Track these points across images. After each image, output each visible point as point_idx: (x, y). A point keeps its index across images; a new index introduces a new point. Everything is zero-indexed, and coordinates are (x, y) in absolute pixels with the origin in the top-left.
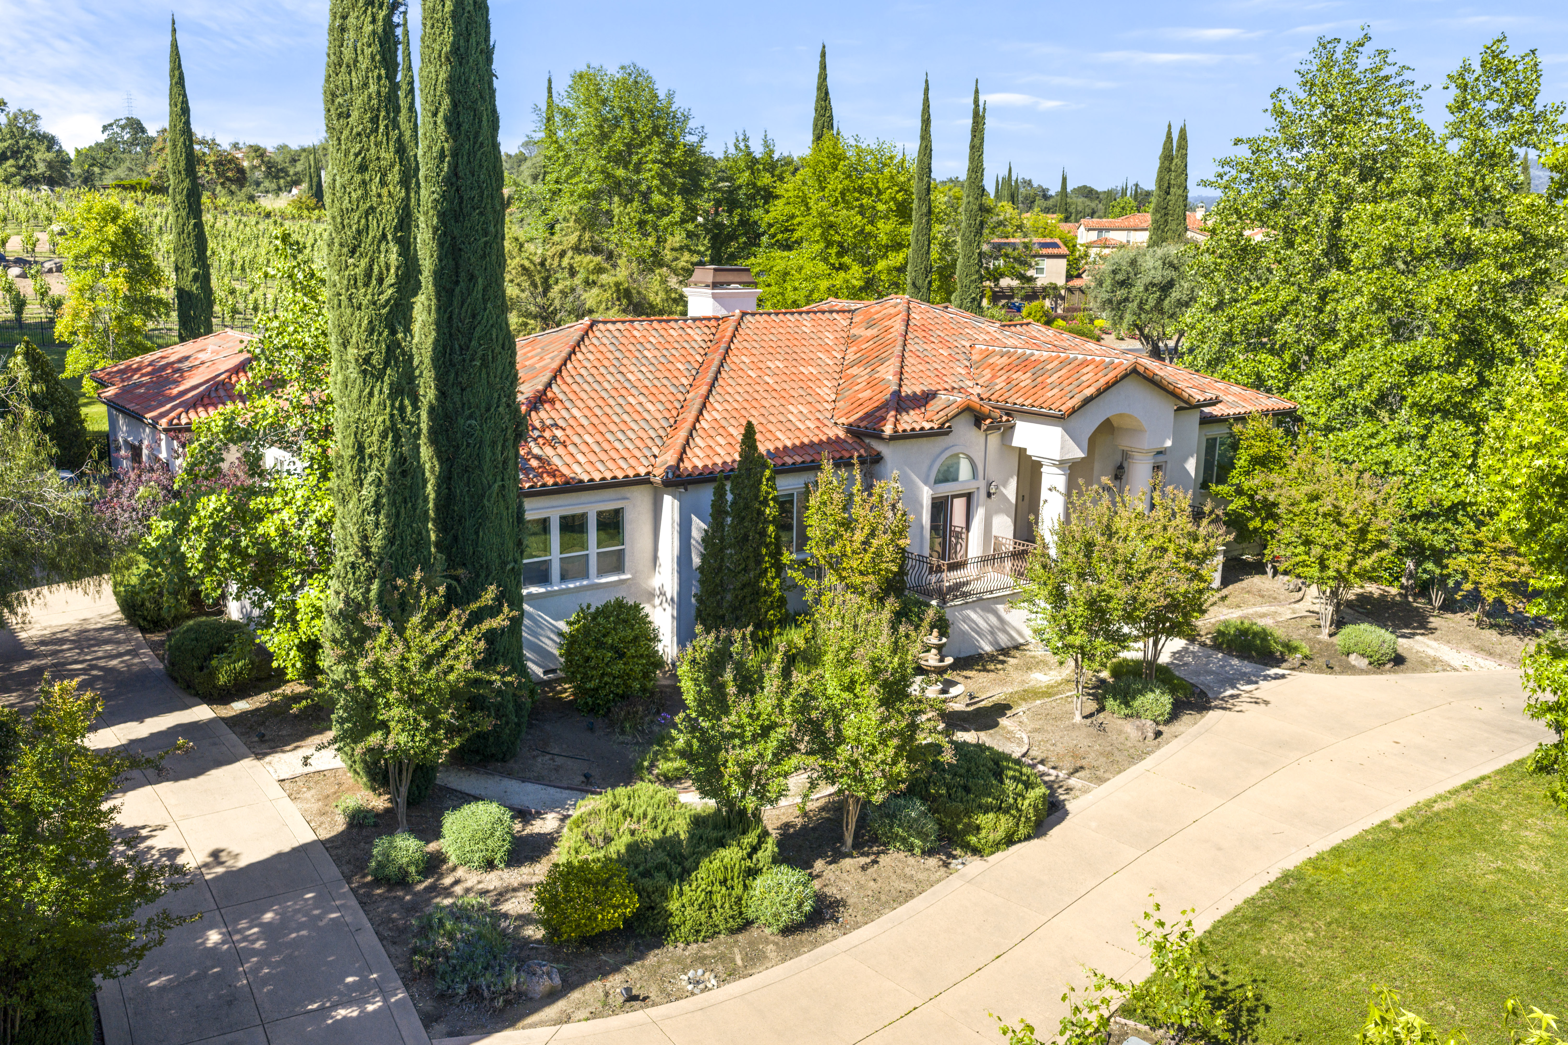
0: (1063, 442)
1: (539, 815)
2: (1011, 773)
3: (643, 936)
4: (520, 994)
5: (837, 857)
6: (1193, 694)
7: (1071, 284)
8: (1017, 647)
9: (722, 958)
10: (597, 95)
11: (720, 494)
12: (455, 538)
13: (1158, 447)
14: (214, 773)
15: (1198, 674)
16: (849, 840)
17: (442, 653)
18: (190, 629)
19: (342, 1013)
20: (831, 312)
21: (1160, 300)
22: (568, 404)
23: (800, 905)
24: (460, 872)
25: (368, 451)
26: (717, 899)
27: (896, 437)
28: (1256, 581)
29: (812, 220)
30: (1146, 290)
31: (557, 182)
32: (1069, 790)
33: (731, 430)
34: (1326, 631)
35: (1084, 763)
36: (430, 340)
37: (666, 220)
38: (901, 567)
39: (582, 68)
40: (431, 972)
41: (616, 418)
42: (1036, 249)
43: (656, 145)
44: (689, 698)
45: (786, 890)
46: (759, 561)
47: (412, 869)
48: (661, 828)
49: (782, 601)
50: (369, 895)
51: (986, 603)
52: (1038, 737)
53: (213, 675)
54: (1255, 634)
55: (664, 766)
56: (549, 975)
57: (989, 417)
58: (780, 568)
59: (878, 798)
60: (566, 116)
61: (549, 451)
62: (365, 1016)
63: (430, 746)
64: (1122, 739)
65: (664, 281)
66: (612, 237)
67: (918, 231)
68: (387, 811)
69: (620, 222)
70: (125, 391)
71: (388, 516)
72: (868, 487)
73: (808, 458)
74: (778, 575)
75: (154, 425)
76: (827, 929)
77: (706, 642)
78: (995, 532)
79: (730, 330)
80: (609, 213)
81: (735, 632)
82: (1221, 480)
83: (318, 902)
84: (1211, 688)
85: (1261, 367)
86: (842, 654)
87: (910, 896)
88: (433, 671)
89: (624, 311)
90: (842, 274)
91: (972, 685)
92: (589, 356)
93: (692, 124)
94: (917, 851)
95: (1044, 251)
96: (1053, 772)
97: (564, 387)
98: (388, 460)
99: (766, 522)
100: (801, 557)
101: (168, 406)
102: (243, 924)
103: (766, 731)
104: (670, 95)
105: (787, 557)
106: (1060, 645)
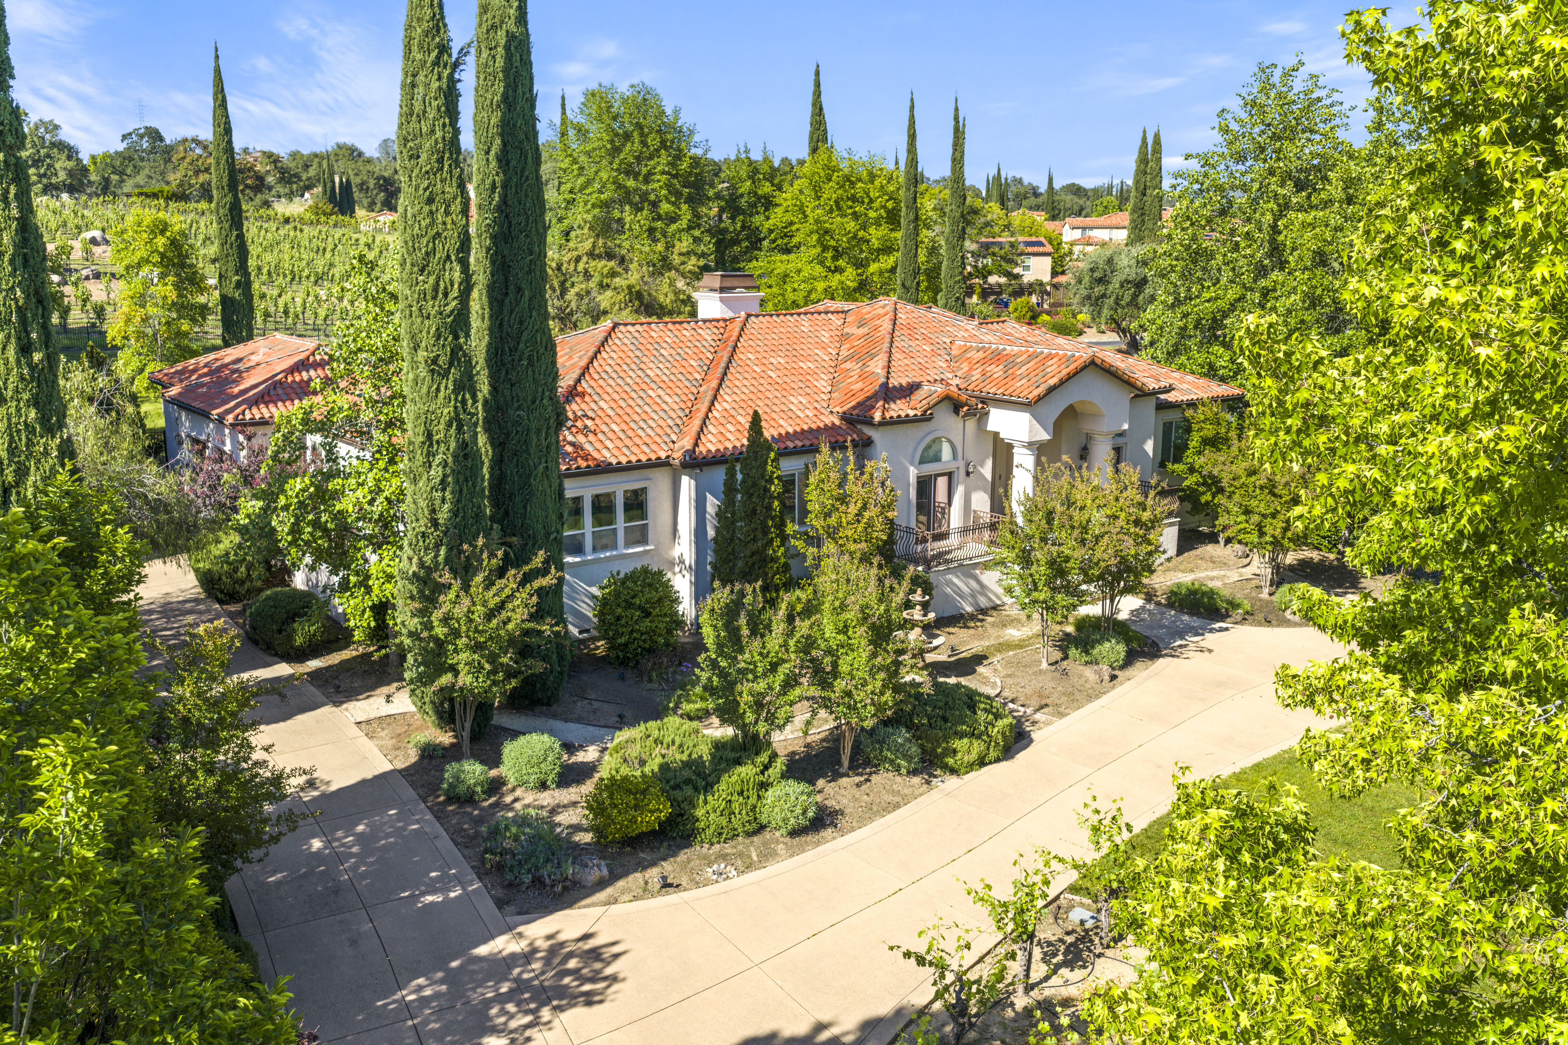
0: (1031, 426)
1: (581, 747)
2: (982, 706)
3: (674, 839)
4: (575, 883)
5: (836, 776)
6: (1146, 645)
7: (1055, 280)
8: (995, 608)
9: (741, 855)
10: (608, 112)
11: (731, 474)
12: (507, 513)
13: (1116, 429)
14: (300, 718)
15: (1151, 628)
16: (846, 763)
17: (501, 606)
18: (268, 598)
19: (429, 898)
20: (826, 313)
21: (1135, 296)
22: (596, 398)
23: (805, 812)
24: (518, 793)
25: (436, 438)
26: (736, 806)
27: (884, 423)
28: (1210, 549)
29: (810, 226)
30: (1122, 286)
31: (571, 192)
32: (1034, 723)
33: (739, 418)
34: (1266, 590)
35: (1048, 701)
36: (485, 342)
37: (674, 227)
38: (891, 536)
39: (593, 86)
40: (500, 867)
41: (637, 409)
42: (1022, 247)
43: (664, 158)
44: (710, 640)
45: (793, 798)
46: (766, 532)
47: (479, 789)
48: (687, 753)
49: (786, 567)
50: (443, 811)
51: (967, 569)
52: (1010, 681)
53: (290, 638)
54: (1204, 594)
55: (687, 707)
56: (598, 866)
57: (966, 404)
58: (784, 538)
59: (869, 724)
60: (579, 130)
61: (581, 438)
62: (447, 901)
63: (490, 686)
64: (1082, 681)
65: (672, 284)
66: (624, 243)
67: (906, 237)
68: (452, 745)
69: (630, 229)
70: (189, 390)
71: (452, 493)
72: (861, 467)
73: (808, 443)
74: (783, 544)
75: (221, 420)
76: (828, 832)
77: (722, 595)
78: (974, 507)
79: (737, 330)
80: (620, 221)
81: (747, 586)
82: (1178, 460)
83: (400, 816)
84: (1162, 640)
85: (1213, 358)
86: (837, 604)
87: (897, 806)
88: (495, 621)
89: (637, 312)
90: (837, 276)
91: (953, 640)
92: (613, 355)
93: (697, 138)
94: (904, 771)
95: (1030, 249)
96: (1022, 709)
97: (592, 383)
98: (453, 445)
99: (772, 497)
100: (803, 529)
101: (232, 404)
102: (340, 834)
103: (774, 668)
104: (677, 112)
105: (791, 528)
106: (1027, 600)
